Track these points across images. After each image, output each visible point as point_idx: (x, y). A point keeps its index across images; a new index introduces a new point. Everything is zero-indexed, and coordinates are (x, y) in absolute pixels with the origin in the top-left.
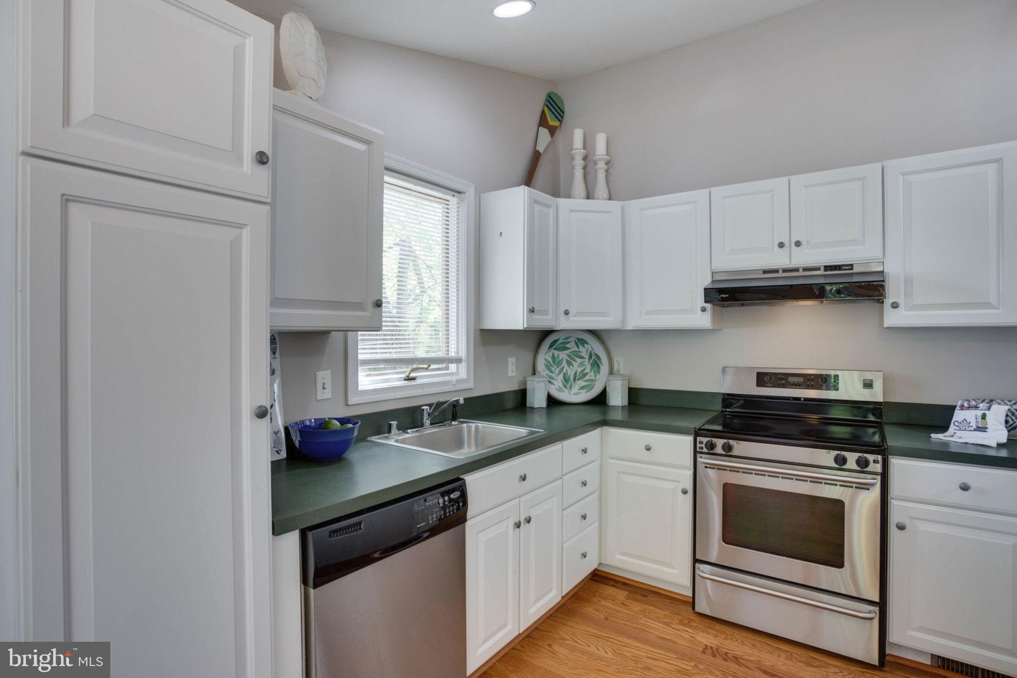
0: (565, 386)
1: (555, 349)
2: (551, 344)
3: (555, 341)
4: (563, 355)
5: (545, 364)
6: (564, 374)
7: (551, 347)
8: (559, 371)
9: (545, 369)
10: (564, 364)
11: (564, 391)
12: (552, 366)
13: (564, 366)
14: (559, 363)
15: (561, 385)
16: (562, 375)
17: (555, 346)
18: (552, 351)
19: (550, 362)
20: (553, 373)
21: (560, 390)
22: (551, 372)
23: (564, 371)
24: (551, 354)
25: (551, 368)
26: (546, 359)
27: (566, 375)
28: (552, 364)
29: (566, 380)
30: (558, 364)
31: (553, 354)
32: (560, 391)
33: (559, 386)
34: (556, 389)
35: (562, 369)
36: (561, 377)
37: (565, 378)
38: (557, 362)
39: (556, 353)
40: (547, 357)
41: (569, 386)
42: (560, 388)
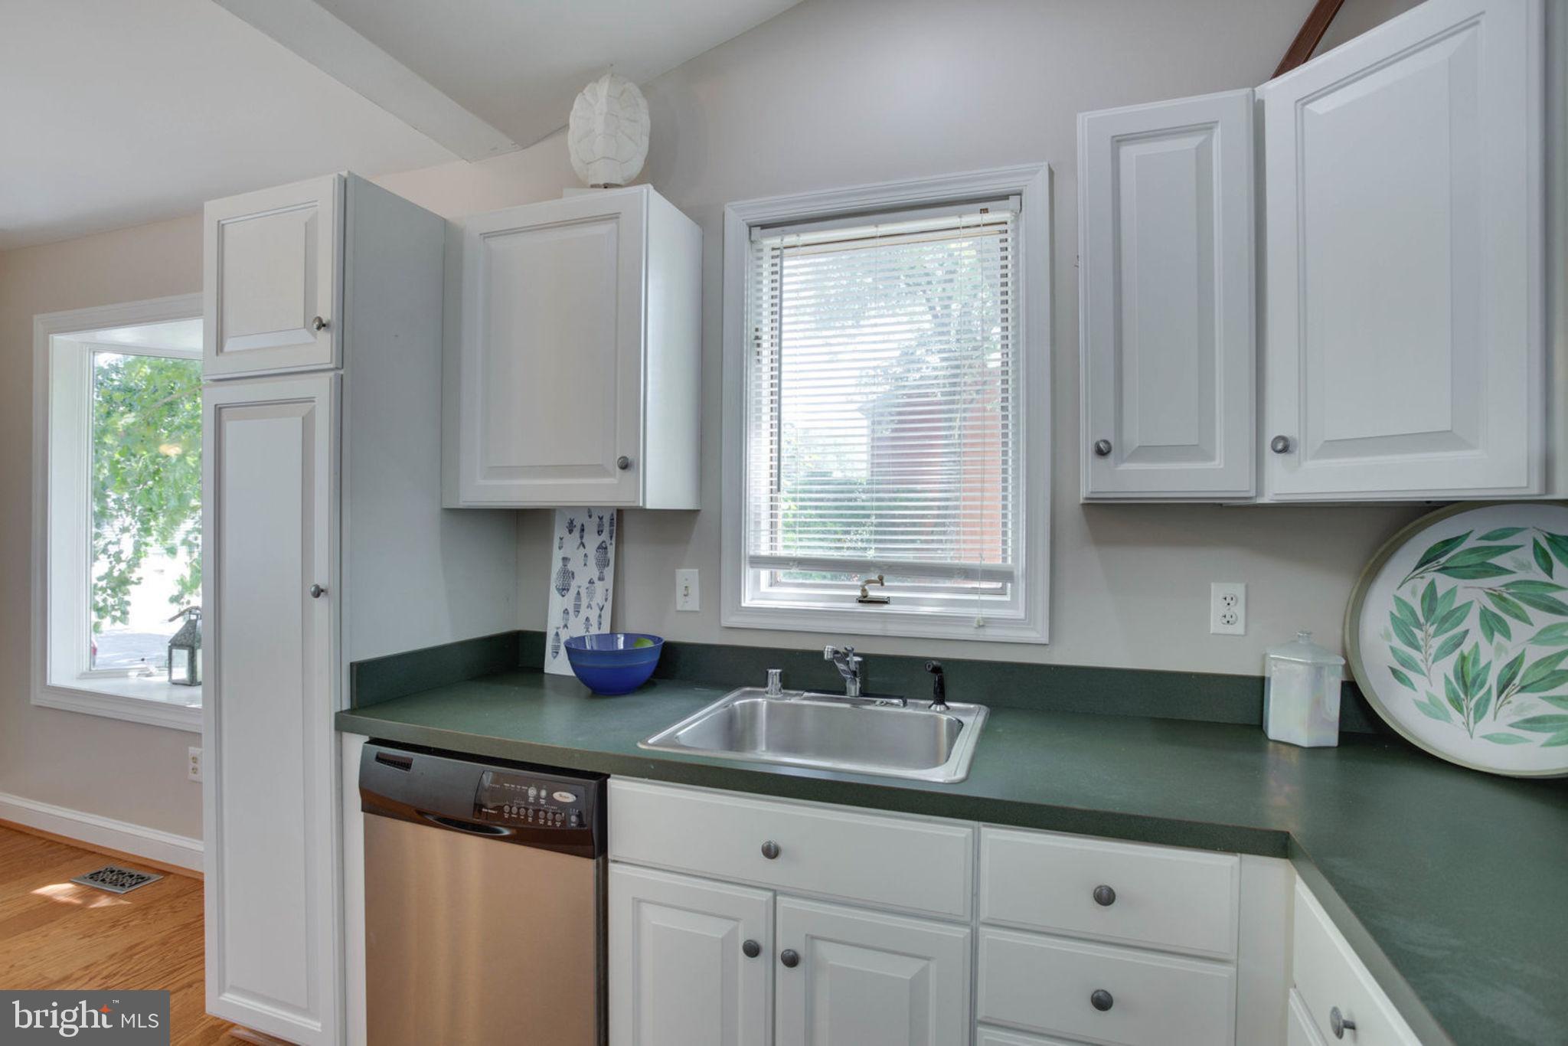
0: (1456, 703)
1: (1444, 570)
2: (1428, 552)
3: (1448, 544)
4: (1472, 593)
5: (1392, 613)
6: (1463, 658)
7: (1425, 561)
8: (1441, 648)
9: (1391, 629)
10: (1472, 621)
11: (1447, 718)
12: (1419, 626)
13: (1466, 632)
14: (1454, 617)
15: (1443, 697)
16: (1455, 656)
17: (1443, 560)
18: (1429, 576)
19: (1413, 613)
20: (1417, 648)
21: (1431, 709)
22: (1413, 644)
23: (1466, 648)
24: (1421, 585)
25: (1416, 631)
26: (1399, 601)
27: (1469, 666)
28: (1422, 620)
29: (1466, 680)
30: (1445, 619)
31: (1432, 584)
32: (1429, 714)
33: (1431, 697)
34: (1419, 704)
35: (1458, 642)
36: (1449, 664)
37: (1461, 674)
38: (1441, 610)
39: (1444, 583)
40: (1405, 594)
41: (1472, 704)
42: (1433, 701)
